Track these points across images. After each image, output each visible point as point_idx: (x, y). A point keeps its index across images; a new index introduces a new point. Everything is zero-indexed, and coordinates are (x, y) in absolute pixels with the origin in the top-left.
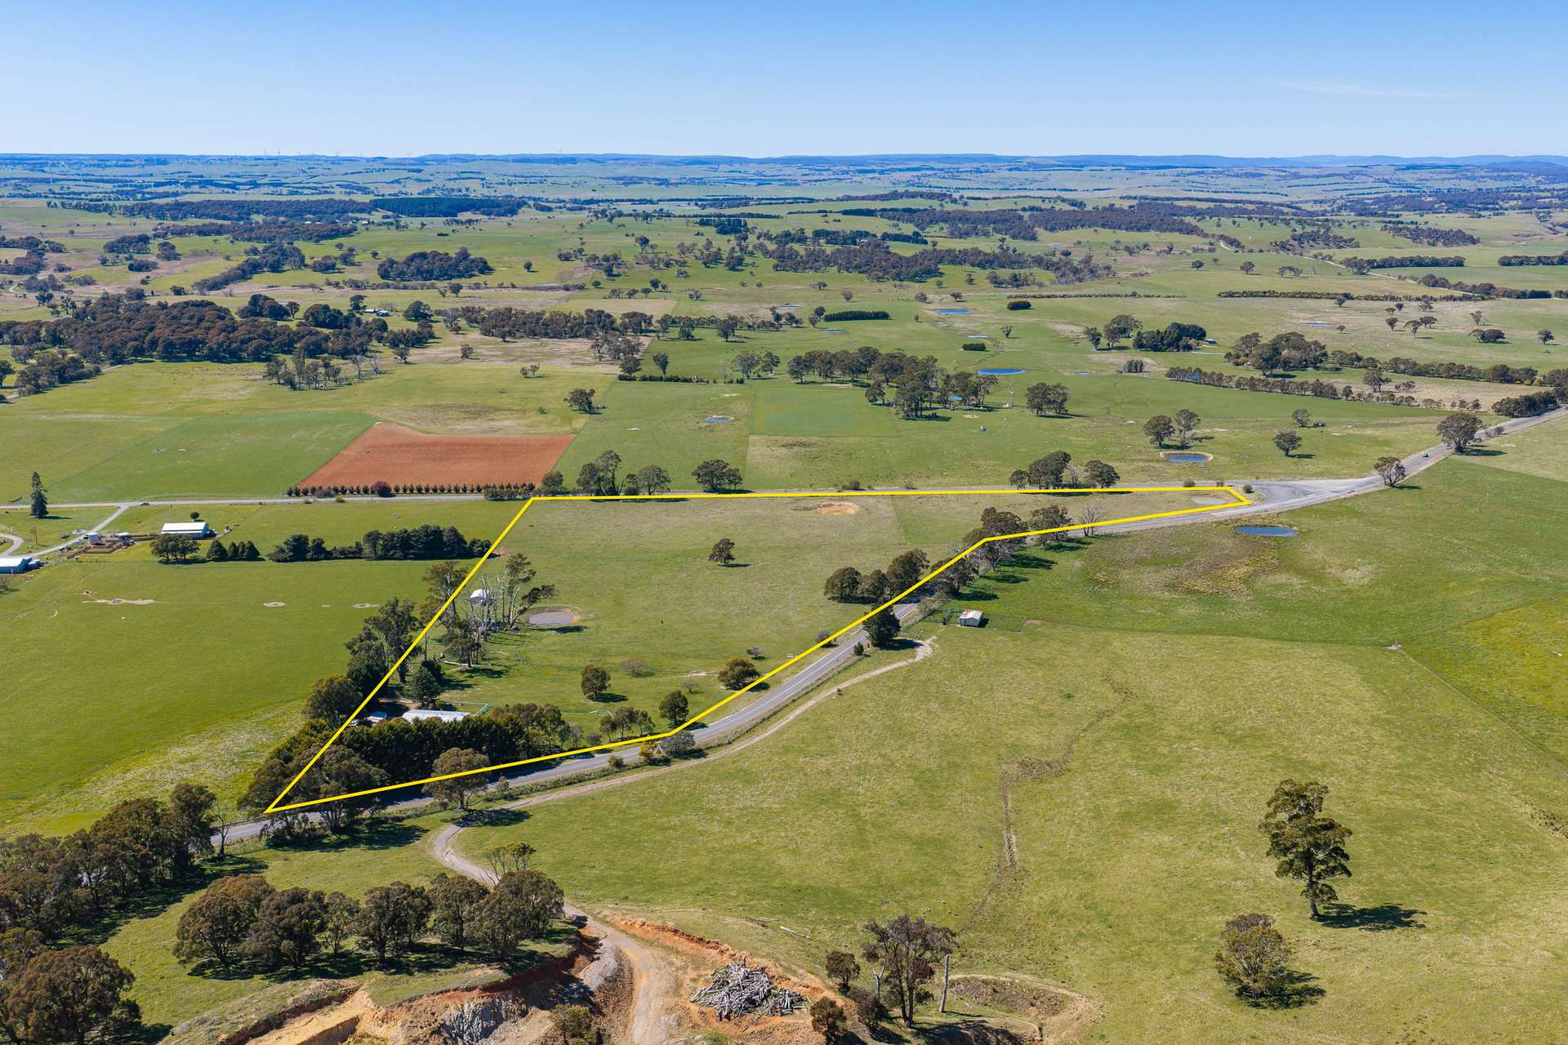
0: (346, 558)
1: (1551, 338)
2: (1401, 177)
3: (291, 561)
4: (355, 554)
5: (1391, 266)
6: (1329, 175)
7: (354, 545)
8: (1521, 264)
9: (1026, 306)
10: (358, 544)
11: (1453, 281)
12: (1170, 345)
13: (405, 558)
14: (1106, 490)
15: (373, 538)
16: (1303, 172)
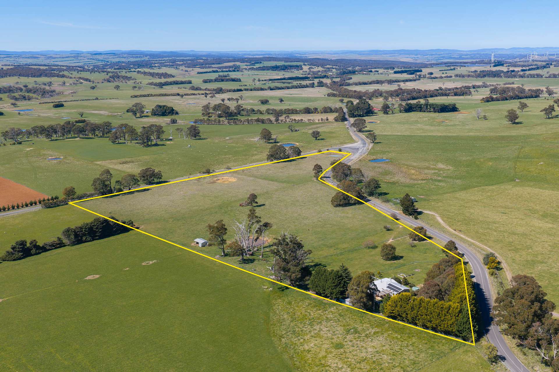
0: (56, 248)
1: (283, 101)
2: (97, 57)
3: (23, 258)
4: (59, 245)
5: (167, 85)
6: (67, 57)
7: (56, 239)
8: (210, 82)
9: (62, 106)
10: (59, 239)
11: (204, 88)
12: (169, 113)
13: (93, 240)
14: (298, 157)
15: (67, 232)
16: (54, 56)
